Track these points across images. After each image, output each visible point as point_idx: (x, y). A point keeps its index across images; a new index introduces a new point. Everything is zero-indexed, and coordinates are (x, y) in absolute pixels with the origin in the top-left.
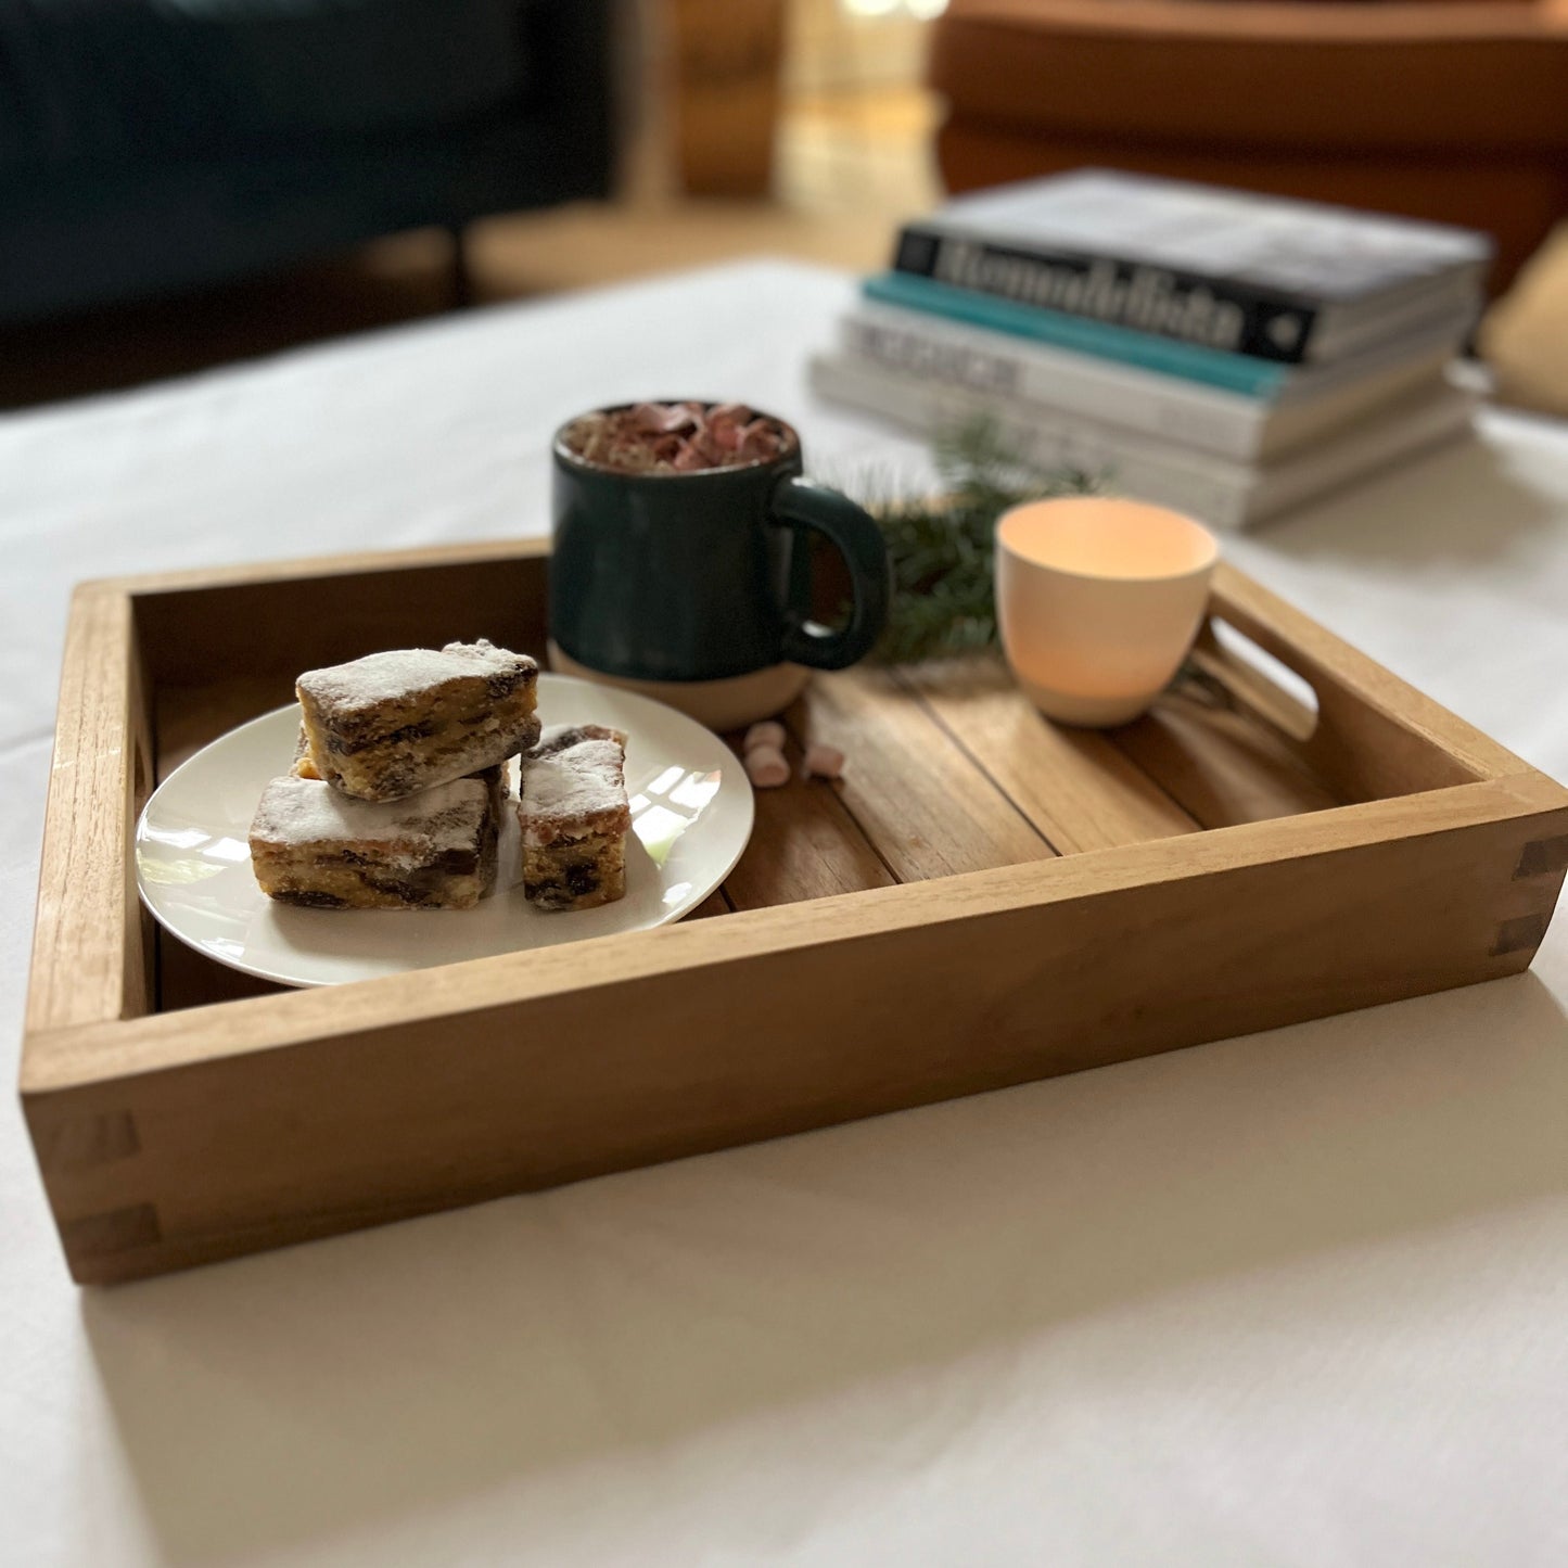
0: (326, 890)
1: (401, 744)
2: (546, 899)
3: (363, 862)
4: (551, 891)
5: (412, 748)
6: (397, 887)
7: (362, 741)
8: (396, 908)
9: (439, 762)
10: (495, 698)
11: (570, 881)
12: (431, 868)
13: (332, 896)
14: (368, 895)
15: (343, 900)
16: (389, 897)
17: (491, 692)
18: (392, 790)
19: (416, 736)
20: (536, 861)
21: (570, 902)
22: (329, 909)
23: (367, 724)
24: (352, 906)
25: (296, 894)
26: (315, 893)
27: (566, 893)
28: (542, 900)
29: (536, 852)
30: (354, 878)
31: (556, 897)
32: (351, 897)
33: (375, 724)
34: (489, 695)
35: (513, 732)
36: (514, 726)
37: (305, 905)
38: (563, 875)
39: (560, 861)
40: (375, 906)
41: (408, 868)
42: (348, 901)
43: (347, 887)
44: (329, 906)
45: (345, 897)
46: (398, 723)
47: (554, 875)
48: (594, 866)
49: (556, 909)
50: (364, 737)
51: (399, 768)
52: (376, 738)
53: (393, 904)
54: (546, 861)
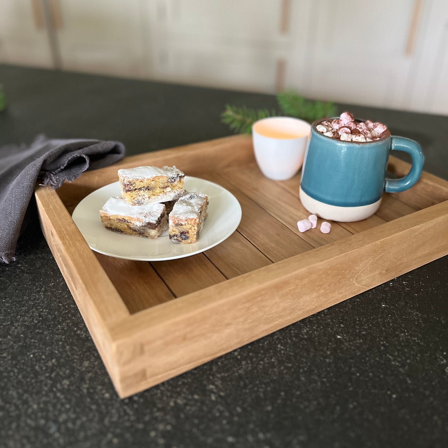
0: (119, 228)
1: (141, 191)
2: (174, 240)
3: (128, 222)
4: (175, 238)
5: (144, 193)
6: (136, 230)
7: (130, 189)
8: (136, 236)
9: (152, 198)
10: (170, 182)
11: (181, 236)
12: (145, 226)
13: (120, 230)
14: (129, 231)
15: (123, 232)
16: (135, 232)
17: (169, 180)
18: (137, 203)
19: (146, 190)
20: (172, 229)
21: (181, 241)
22: (120, 233)
23: (132, 185)
24: (126, 233)
25: (111, 228)
26: (116, 228)
27: (180, 239)
28: (173, 240)
29: (172, 226)
30: (126, 226)
31: (177, 239)
32: (125, 231)
33: (134, 185)
34: (168, 181)
35: (175, 192)
36: (175, 191)
37: (114, 231)
38: (180, 234)
39: (179, 230)
40: (131, 234)
41: (139, 225)
42: (125, 232)
43: (124, 228)
44: (120, 232)
45: (124, 231)
46: (141, 186)
47: (177, 233)
48: (188, 232)
49: (177, 243)
50: (130, 188)
51: (140, 198)
52: (134, 189)
53: (135, 234)
54: (174, 229)
